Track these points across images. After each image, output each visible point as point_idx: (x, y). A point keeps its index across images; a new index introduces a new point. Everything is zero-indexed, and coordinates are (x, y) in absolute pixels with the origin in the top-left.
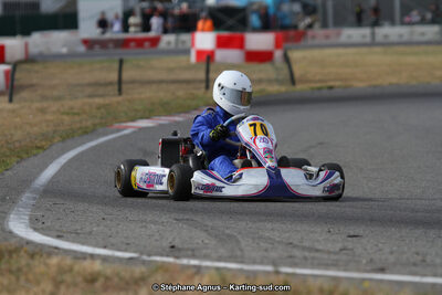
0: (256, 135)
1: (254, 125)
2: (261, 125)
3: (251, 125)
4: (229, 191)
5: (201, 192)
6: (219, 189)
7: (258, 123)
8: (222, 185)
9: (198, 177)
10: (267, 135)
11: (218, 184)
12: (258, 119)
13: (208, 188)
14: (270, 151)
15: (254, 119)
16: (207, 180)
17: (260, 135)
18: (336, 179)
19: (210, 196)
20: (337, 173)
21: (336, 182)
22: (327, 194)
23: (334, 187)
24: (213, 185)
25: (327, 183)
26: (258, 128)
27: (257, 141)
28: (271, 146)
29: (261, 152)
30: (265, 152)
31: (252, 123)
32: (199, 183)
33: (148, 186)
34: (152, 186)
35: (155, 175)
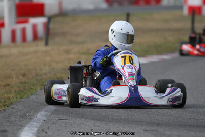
0: (125, 64)
1: (125, 57)
2: (130, 57)
3: (122, 57)
4: (103, 101)
5: (85, 102)
6: (97, 100)
7: (128, 55)
8: (99, 97)
9: (84, 92)
10: (132, 64)
11: (96, 96)
12: (128, 53)
13: (89, 99)
14: (132, 75)
15: (126, 53)
16: (89, 94)
17: (128, 63)
18: (178, 93)
19: (91, 104)
20: (179, 89)
21: (177, 95)
22: (171, 103)
23: (176, 99)
24: (93, 97)
25: (171, 96)
26: (127, 59)
27: (125, 68)
28: (134, 71)
29: (127, 75)
30: (129, 75)
31: (123, 55)
32: (84, 97)
33: (59, 97)
34: (61, 98)
35: (62, 90)
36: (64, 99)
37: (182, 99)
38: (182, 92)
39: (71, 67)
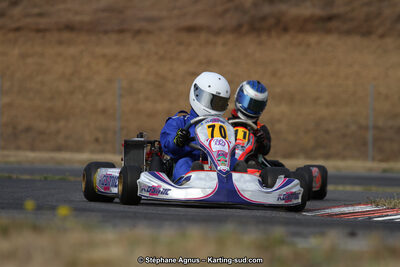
0: (212, 136)
1: (213, 126)
2: (221, 127)
3: (209, 127)
4: (177, 193)
5: (147, 194)
6: (166, 192)
7: (218, 124)
8: (169, 187)
9: (146, 179)
10: (225, 137)
11: (164, 186)
12: (218, 120)
13: (154, 190)
14: (225, 155)
15: (214, 120)
16: (154, 182)
17: (217, 136)
18: (295, 187)
19: (156, 198)
20: (296, 181)
21: (294, 190)
22: (282, 202)
23: (291, 195)
25: (284, 191)
26: (217, 130)
27: (213, 143)
28: (226, 149)
29: (215, 155)
30: (219, 155)
31: (211, 124)
32: (145, 185)
33: (105, 189)
34: (108, 189)
35: (111, 177)
36: (115, 190)
37: (300, 196)
38: (301, 186)
39: (126, 142)
